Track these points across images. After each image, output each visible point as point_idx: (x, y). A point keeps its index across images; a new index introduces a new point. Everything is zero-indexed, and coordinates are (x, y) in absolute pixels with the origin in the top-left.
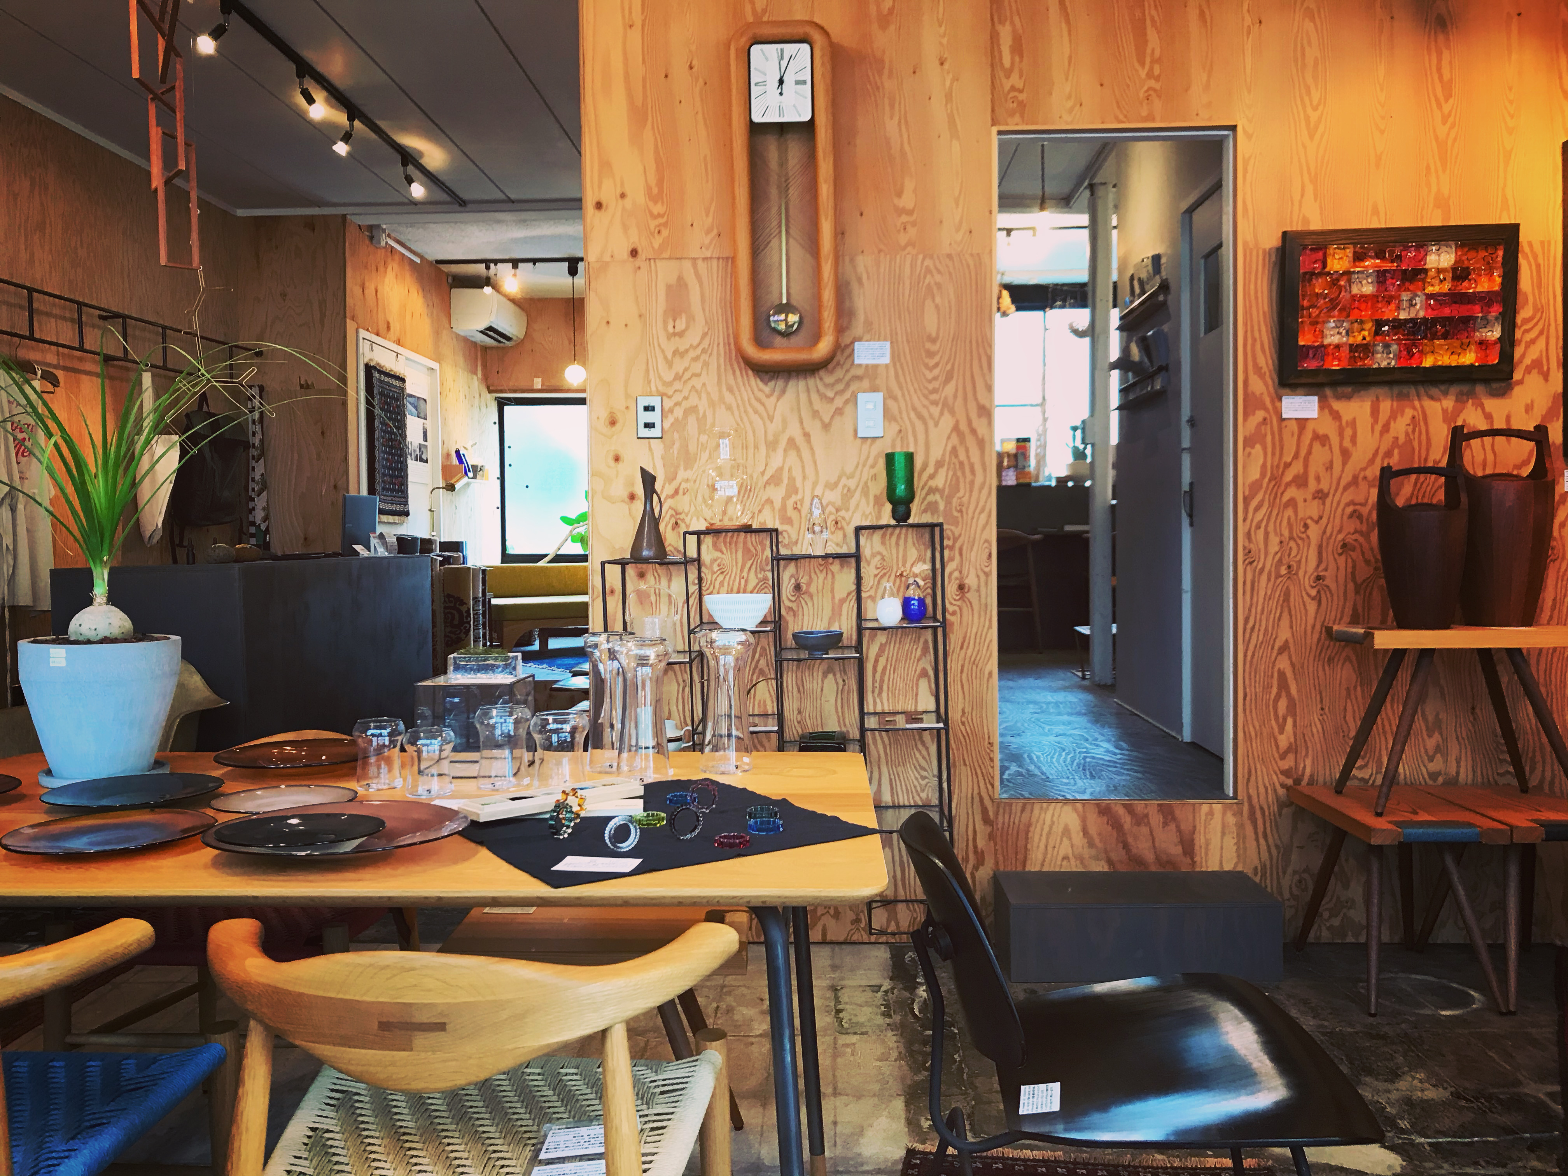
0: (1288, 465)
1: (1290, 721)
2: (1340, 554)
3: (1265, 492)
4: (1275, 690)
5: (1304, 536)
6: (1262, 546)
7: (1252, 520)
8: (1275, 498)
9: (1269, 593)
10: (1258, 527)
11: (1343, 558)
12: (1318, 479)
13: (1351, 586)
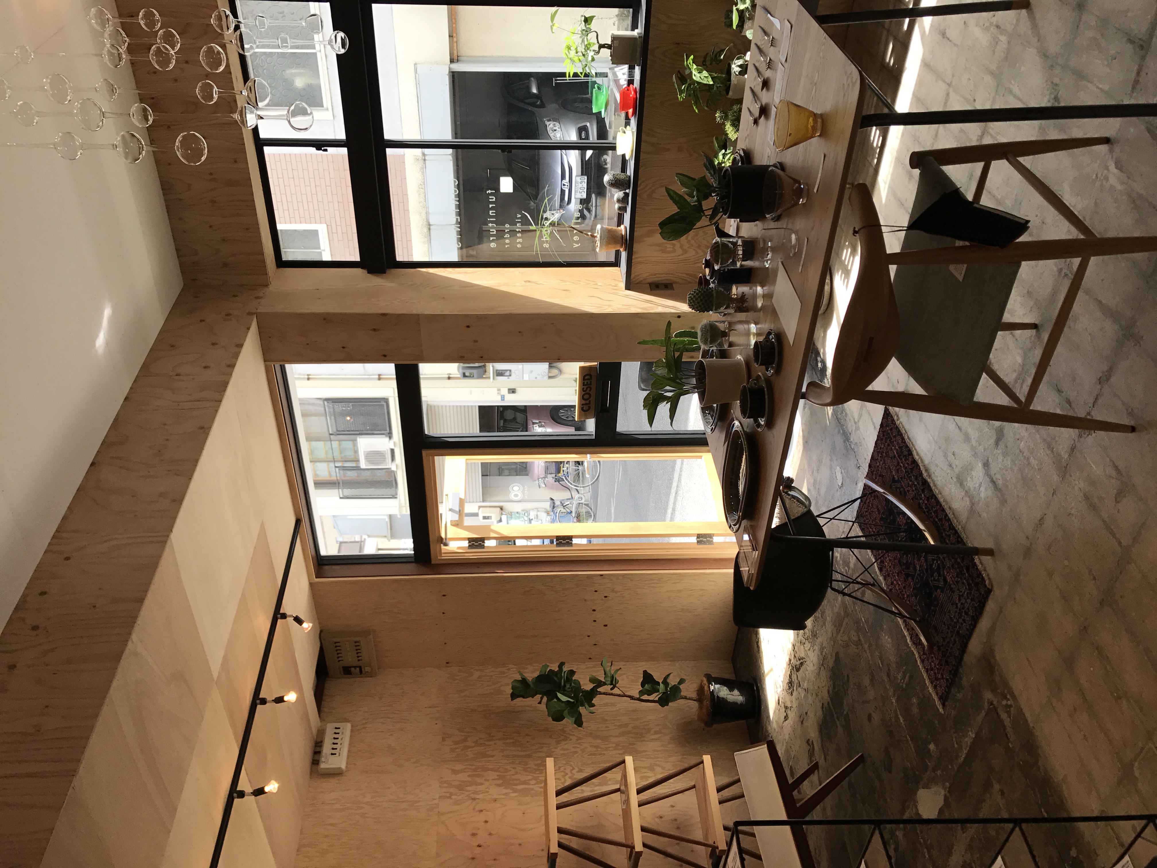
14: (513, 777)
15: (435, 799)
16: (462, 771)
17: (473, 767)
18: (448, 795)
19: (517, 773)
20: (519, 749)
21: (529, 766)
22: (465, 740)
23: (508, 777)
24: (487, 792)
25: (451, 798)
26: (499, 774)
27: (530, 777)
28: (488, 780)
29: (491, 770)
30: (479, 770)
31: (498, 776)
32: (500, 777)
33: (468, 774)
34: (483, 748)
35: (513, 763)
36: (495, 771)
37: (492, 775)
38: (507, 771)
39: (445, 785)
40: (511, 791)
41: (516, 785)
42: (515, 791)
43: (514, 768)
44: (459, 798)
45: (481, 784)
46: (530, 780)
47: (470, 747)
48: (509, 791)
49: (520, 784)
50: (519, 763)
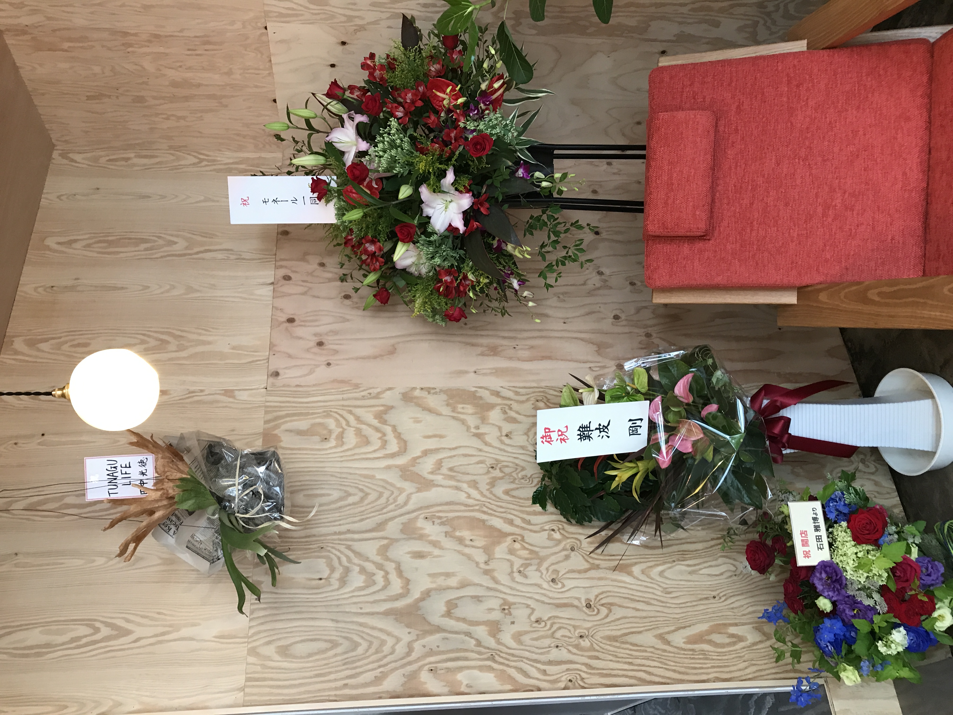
0: (479, 643)
1: (732, 630)
2: (563, 586)
3: (508, 666)
4: (706, 647)
5: (549, 623)
6: (564, 667)
7: (538, 679)
8: (513, 655)
9: (611, 658)
10: (544, 672)
11: (566, 582)
12: (490, 610)
13: (593, 573)
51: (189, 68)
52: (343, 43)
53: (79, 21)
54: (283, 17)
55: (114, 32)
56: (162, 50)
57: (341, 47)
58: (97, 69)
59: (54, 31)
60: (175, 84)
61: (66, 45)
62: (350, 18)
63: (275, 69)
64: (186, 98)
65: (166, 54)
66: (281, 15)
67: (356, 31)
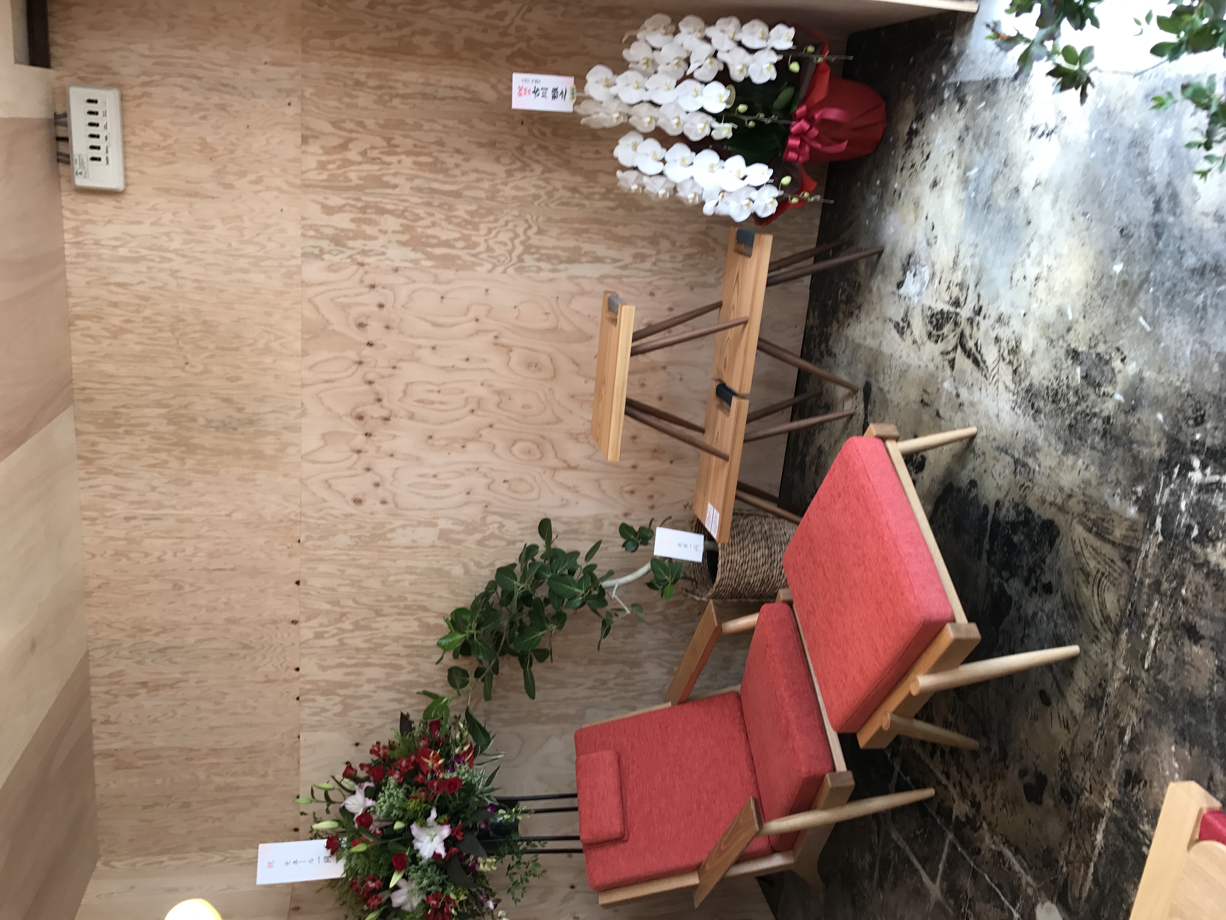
14: (430, 232)
15: (293, 257)
16: (340, 209)
17: (360, 204)
18: (317, 251)
19: (434, 224)
20: (440, 177)
21: (456, 213)
22: (344, 146)
23: (420, 230)
24: (383, 254)
25: (323, 259)
26: (404, 222)
27: (457, 235)
28: (385, 232)
29: (391, 212)
30: (369, 211)
31: (402, 225)
32: (406, 229)
33: (353, 216)
34: (377, 167)
35: (429, 204)
36: (397, 216)
37: (391, 223)
38: (418, 218)
39: (312, 233)
40: (423, 257)
41: (433, 246)
42: (430, 257)
43: (431, 215)
44: (336, 259)
45: (375, 238)
46: (456, 240)
47: (352, 163)
48: (419, 255)
49: (438, 245)
50: (440, 206)
51: (234, 774)
52: (357, 744)
53: (158, 743)
54: (313, 728)
55: (181, 749)
56: (215, 760)
57: (354, 748)
58: (159, 781)
59: (136, 752)
60: (218, 789)
61: (140, 763)
62: (363, 725)
63: (302, 769)
64: (225, 801)
65: (218, 764)
66: (311, 726)
67: (367, 734)
